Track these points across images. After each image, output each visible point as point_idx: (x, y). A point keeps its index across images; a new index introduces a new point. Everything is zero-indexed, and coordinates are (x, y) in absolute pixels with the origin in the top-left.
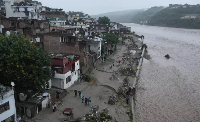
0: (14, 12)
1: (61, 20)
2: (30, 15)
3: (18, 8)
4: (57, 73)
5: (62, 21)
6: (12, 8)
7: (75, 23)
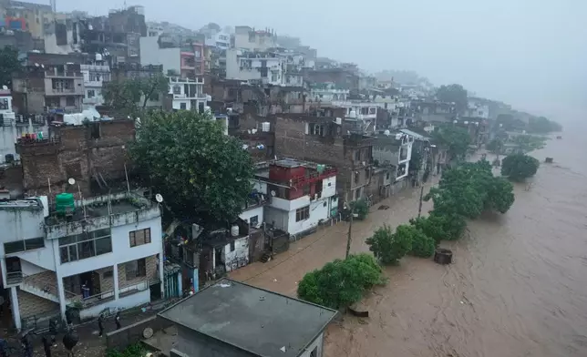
0: (241, 68)
1: (337, 89)
2: (270, 75)
3: (250, 62)
4: (278, 196)
5: (339, 91)
6: (238, 60)
7: (371, 97)
